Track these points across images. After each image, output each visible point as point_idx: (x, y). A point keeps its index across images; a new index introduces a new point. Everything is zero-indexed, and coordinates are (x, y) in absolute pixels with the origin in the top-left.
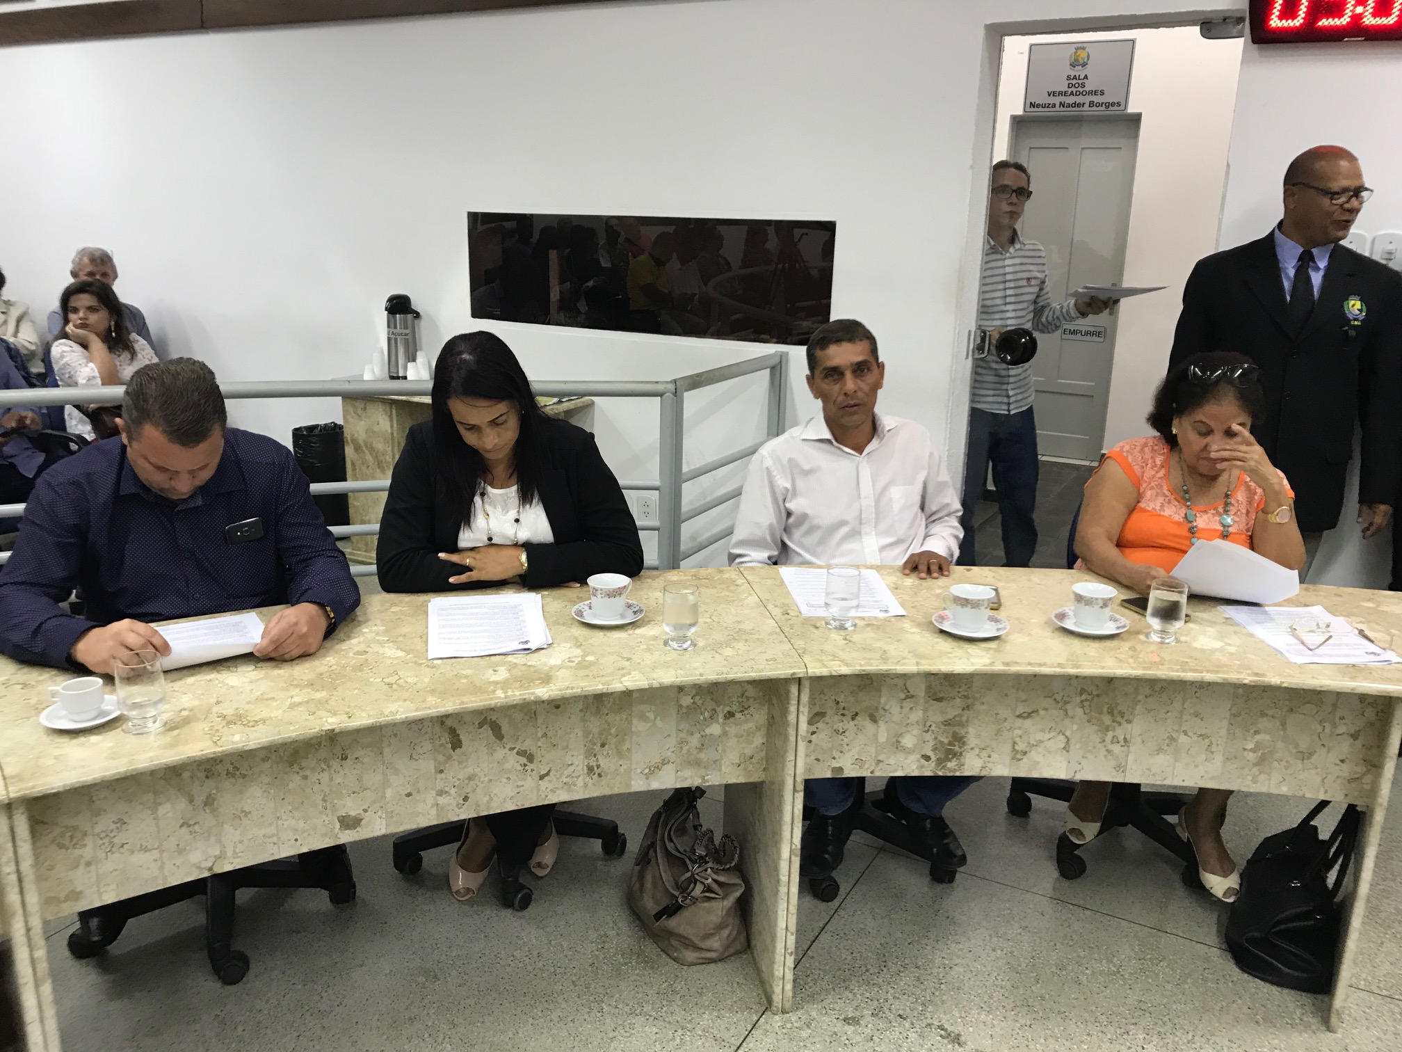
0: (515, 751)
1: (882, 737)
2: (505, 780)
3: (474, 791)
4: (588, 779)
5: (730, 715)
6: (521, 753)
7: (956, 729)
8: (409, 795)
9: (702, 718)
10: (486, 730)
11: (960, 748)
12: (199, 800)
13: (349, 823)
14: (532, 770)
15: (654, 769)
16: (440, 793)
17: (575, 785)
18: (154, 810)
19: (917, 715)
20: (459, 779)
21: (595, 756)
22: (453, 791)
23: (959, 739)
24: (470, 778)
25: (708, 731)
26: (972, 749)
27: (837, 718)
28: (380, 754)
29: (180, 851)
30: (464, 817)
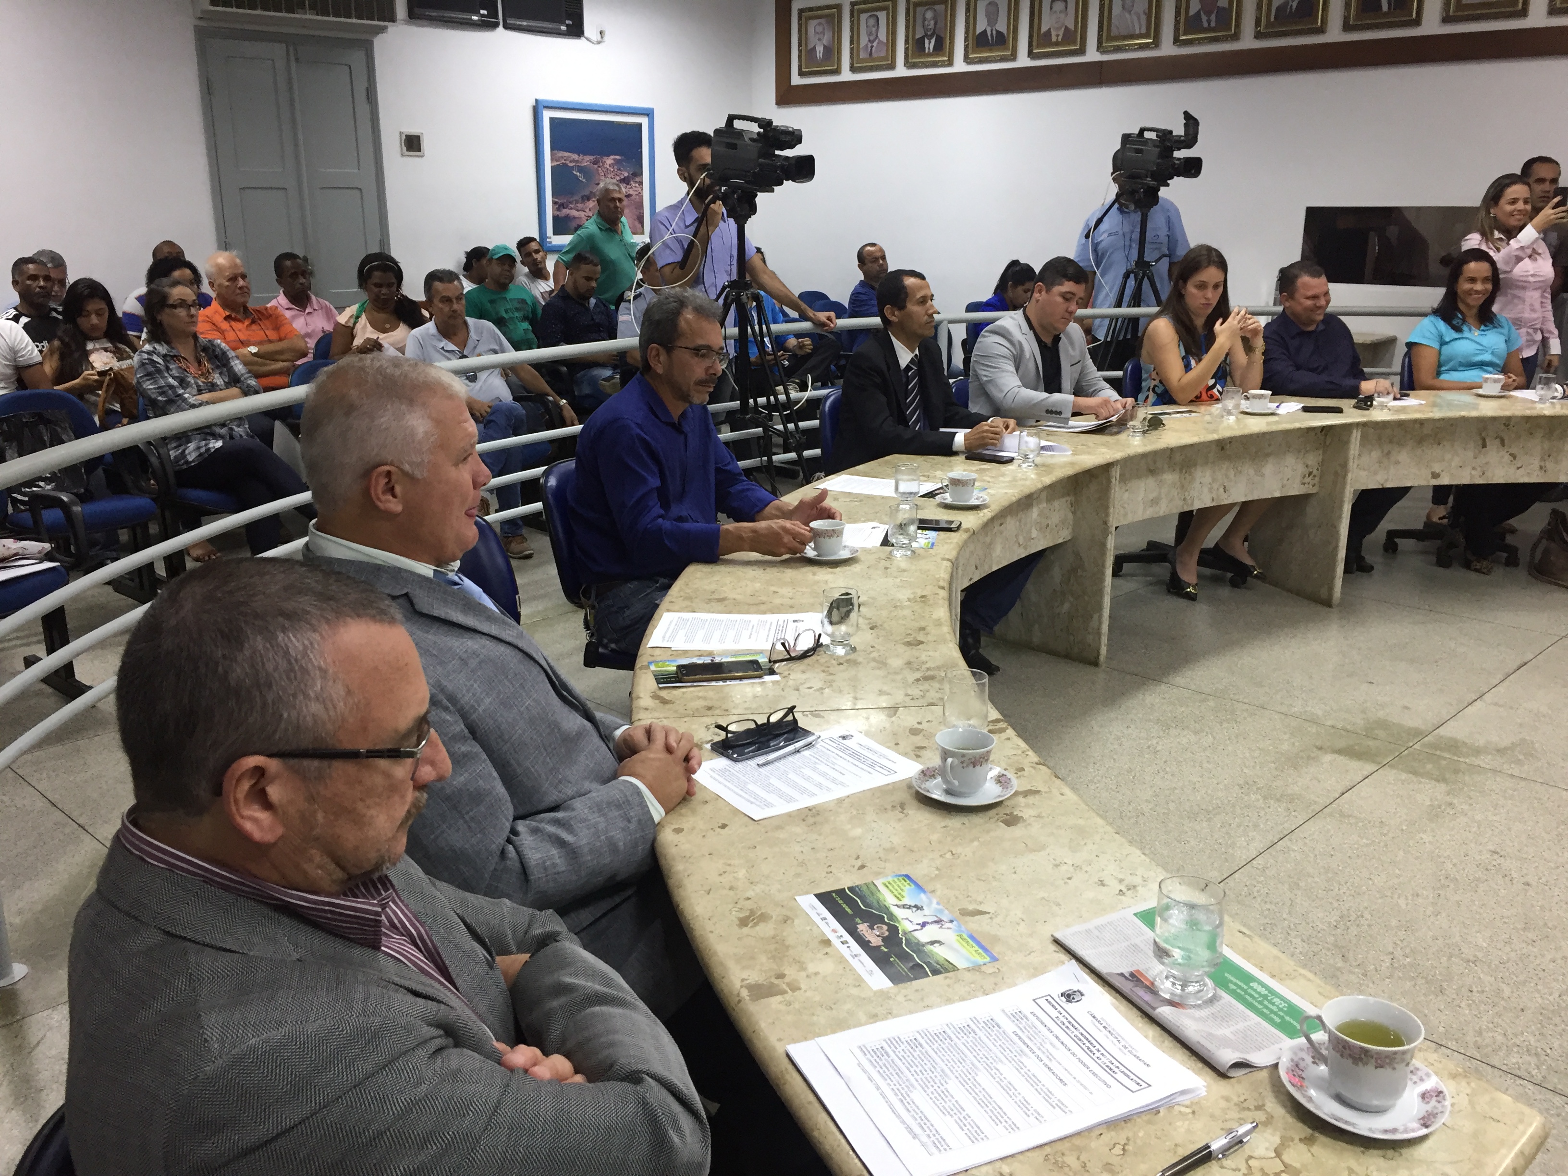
0: (1508, 453)
2: (1502, 467)
3: (1488, 470)
4: (1538, 473)
6: (1511, 454)
10: (1498, 441)
12: (1386, 451)
13: (1435, 476)
14: (1515, 464)
16: (1474, 469)
20: (1482, 463)
21: (1545, 461)
22: (1479, 469)
24: (1487, 463)
28: (1453, 446)
29: (1375, 473)
30: (1481, 482)
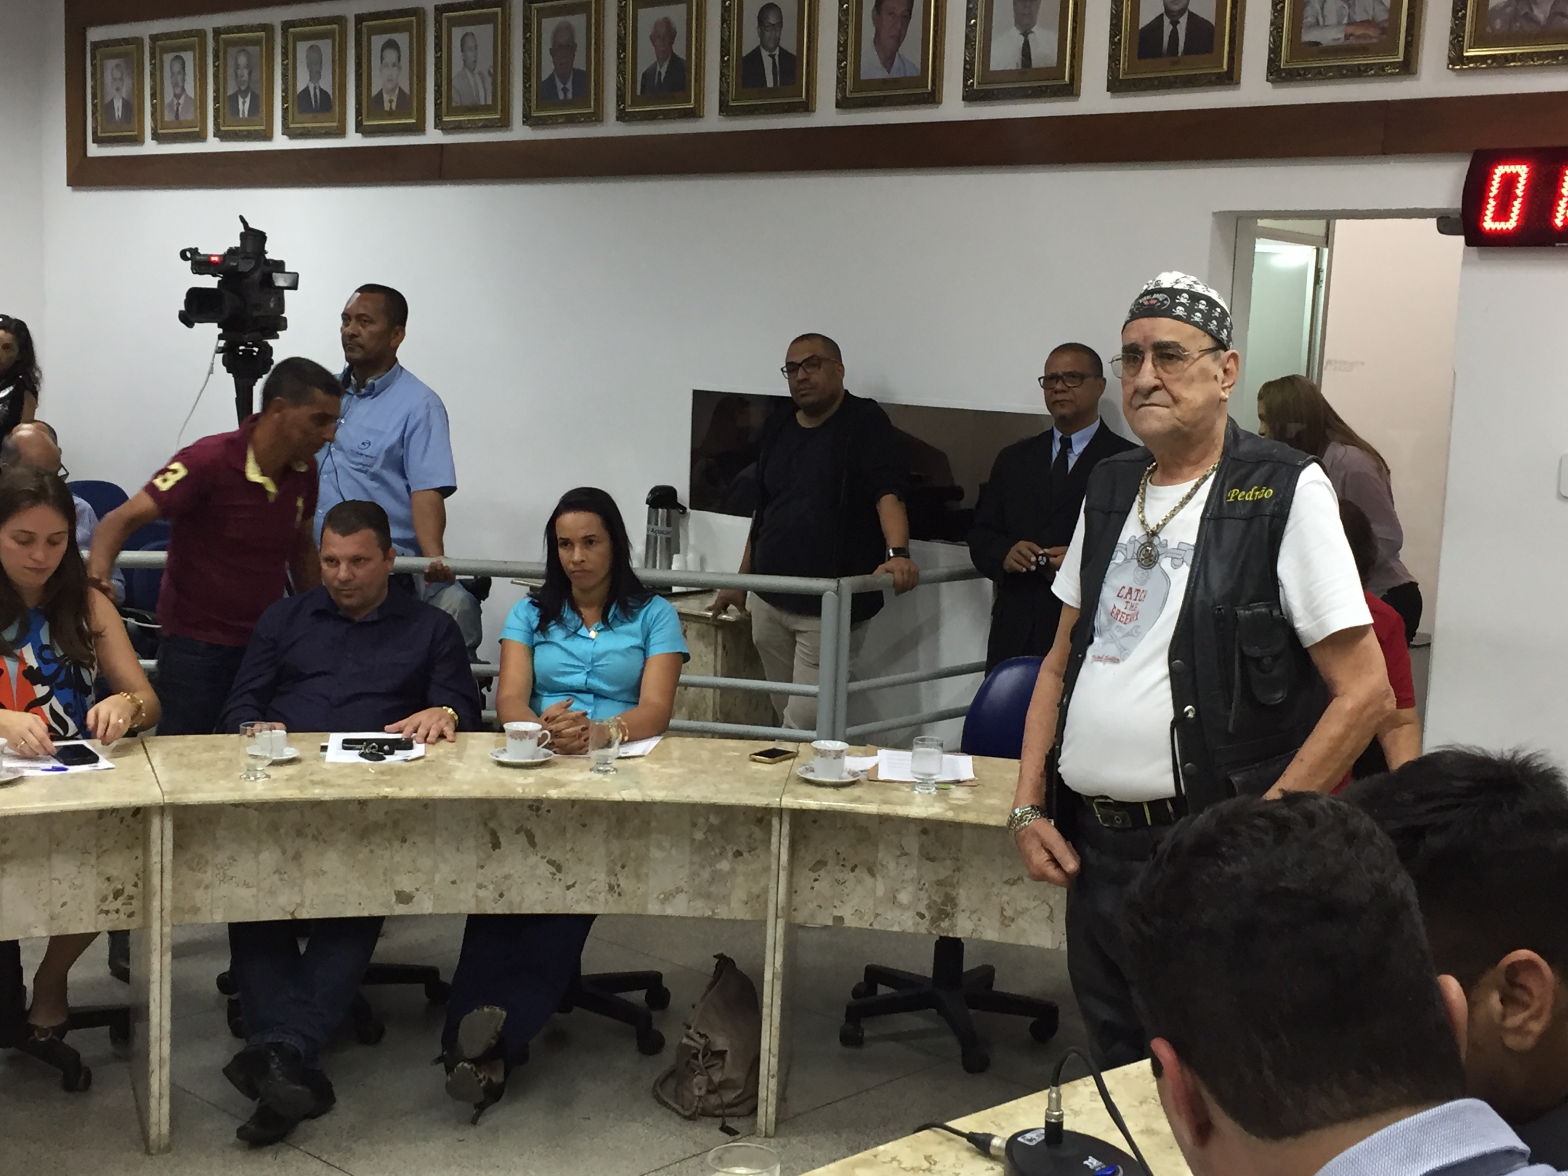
0: (546, 860)
1: (880, 891)
2: (535, 884)
3: (509, 889)
4: (609, 896)
5: (738, 854)
6: (551, 862)
7: (948, 889)
8: (454, 882)
9: (713, 853)
10: (522, 838)
11: (952, 909)
12: (291, 853)
13: (404, 898)
14: (560, 880)
15: (667, 897)
16: (480, 886)
17: (598, 900)
18: (257, 853)
19: (911, 873)
20: (497, 877)
21: (616, 875)
22: (491, 887)
23: (950, 900)
24: (507, 877)
25: (718, 866)
26: (963, 911)
27: (838, 868)
28: (433, 842)
29: (272, 893)
30: (499, 911)
